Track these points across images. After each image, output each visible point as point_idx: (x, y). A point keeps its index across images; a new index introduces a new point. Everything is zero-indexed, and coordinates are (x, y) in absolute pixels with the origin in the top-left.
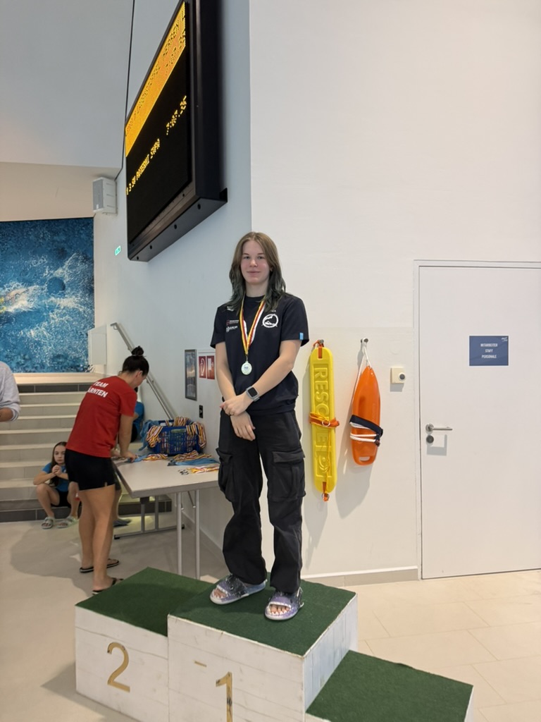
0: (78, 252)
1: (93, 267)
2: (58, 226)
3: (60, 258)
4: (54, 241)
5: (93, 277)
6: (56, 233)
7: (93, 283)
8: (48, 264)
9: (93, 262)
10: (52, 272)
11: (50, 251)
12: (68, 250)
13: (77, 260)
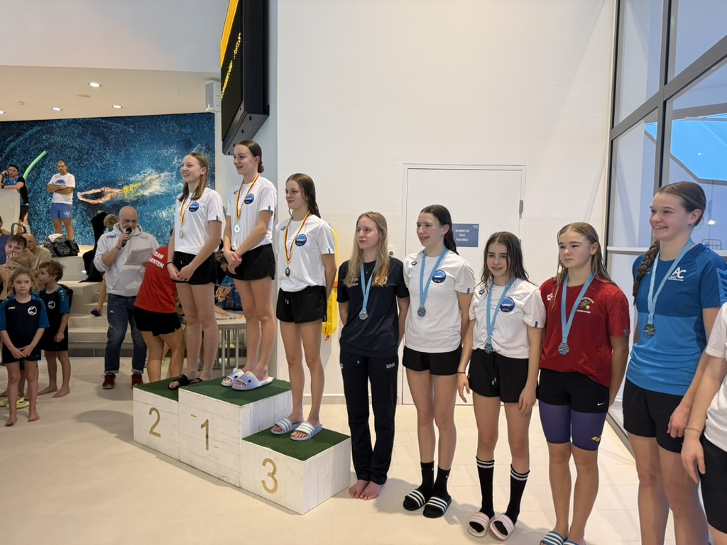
0: (202, 143)
1: (214, 157)
2: (185, 120)
3: (186, 148)
4: (182, 133)
5: (214, 165)
6: (183, 126)
7: (214, 171)
8: (176, 154)
9: (214, 152)
10: (180, 160)
11: (179, 142)
12: (193, 142)
13: (201, 150)
